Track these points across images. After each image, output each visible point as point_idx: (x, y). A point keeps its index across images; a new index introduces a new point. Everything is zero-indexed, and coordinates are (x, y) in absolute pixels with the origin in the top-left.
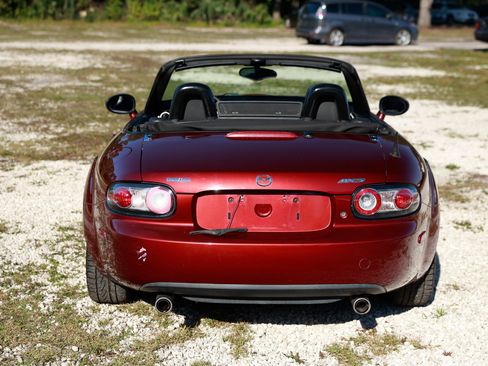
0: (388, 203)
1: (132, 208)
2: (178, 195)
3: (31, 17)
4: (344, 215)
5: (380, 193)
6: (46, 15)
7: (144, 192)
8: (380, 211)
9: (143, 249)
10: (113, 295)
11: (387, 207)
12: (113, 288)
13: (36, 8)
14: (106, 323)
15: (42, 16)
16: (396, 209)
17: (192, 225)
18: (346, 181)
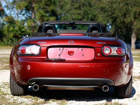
0: (114, 52)
1: (26, 53)
2: (42, 48)
3: (3, 45)
4: (99, 54)
5: (111, 48)
6: (7, 45)
7: (30, 47)
8: (111, 54)
9: (29, 66)
10: (19, 91)
11: (114, 53)
12: (19, 88)
13: (4, 42)
14: (16, 100)
15: (6, 45)
16: (117, 54)
17: (46, 57)
18: (99, 43)
